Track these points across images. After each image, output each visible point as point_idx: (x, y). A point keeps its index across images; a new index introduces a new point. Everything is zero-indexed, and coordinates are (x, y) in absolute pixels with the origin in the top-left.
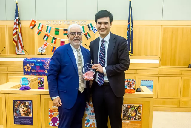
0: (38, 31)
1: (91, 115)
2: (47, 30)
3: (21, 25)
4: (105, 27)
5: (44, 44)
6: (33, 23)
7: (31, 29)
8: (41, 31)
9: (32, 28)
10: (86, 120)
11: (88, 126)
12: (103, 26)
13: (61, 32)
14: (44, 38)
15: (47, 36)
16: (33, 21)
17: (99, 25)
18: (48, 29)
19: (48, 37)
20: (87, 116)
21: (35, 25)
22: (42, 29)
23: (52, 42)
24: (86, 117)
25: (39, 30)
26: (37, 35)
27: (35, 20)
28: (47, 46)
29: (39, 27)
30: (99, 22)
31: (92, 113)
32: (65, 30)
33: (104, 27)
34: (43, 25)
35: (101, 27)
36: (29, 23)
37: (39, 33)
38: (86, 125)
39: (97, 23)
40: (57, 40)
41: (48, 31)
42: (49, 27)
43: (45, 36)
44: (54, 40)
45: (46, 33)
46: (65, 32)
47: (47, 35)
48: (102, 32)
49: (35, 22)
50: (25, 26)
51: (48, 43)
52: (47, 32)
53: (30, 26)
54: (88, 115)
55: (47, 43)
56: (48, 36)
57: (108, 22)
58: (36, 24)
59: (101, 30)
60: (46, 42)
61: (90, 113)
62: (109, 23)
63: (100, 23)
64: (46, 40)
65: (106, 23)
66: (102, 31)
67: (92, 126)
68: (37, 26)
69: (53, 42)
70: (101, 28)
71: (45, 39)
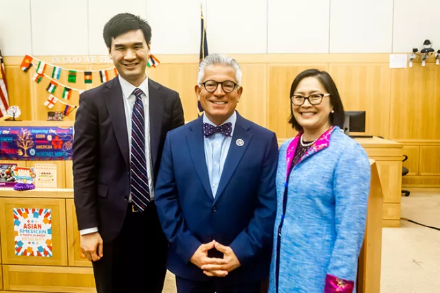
0: (37, 75)
1: (25, 233)
2: (53, 74)
3: (5, 65)
4: (137, 55)
5: (49, 101)
6: (27, 61)
7: (23, 73)
8: (42, 75)
9: (26, 71)
10: (16, 242)
11: (20, 254)
12: (130, 55)
13: (80, 78)
14: (48, 89)
15: (53, 86)
16: (27, 57)
17: (118, 54)
18: (56, 73)
19: (55, 88)
20: (17, 235)
21: (31, 65)
22: (43, 72)
23: (63, 97)
24: (16, 237)
25: (39, 74)
26: (35, 83)
27: (30, 55)
28: (53, 104)
29: (38, 67)
30: (117, 46)
31: (25, 229)
32: (86, 74)
33: (135, 57)
34: (46, 65)
35: (125, 58)
36: (20, 62)
37: (38, 80)
38: (16, 252)
39: (113, 48)
40: (73, 92)
41: (55, 77)
42: (57, 68)
43: (50, 85)
44: (67, 93)
45: (51, 79)
46: (88, 77)
47: (54, 83)
48: (131, 70)
49: (30, 59)
50: (11, 67)
51: (55, 99)
52: (53, 77)
53: (22, 66)
54: (19, 234)
55: (53, 98)
56: (56, 85)
57: (141, 44)
58: (32, 62)
59: (126, 65)
60: (52, 96)
61: (22, 228)
62: (145, 44)
63: (122, 48)
64: (53, 92)
65: (136, 46)
66: (130, 68)
67: (28, 254)
68: (35, 67)
69: (66, 97)
70: (127, 60)
71: (50, 90)
